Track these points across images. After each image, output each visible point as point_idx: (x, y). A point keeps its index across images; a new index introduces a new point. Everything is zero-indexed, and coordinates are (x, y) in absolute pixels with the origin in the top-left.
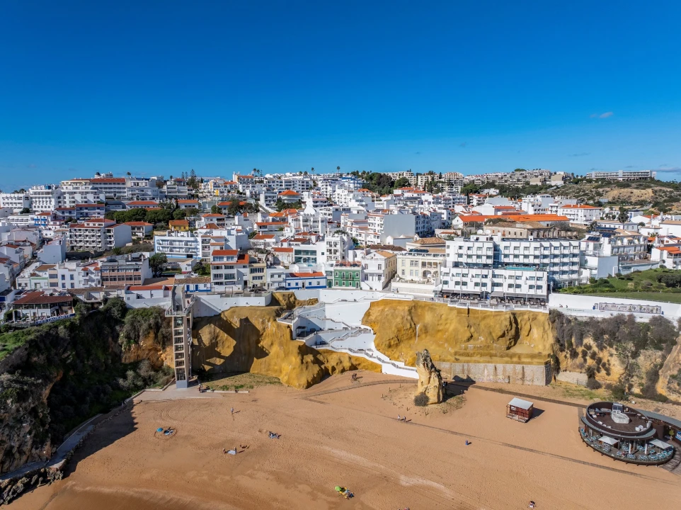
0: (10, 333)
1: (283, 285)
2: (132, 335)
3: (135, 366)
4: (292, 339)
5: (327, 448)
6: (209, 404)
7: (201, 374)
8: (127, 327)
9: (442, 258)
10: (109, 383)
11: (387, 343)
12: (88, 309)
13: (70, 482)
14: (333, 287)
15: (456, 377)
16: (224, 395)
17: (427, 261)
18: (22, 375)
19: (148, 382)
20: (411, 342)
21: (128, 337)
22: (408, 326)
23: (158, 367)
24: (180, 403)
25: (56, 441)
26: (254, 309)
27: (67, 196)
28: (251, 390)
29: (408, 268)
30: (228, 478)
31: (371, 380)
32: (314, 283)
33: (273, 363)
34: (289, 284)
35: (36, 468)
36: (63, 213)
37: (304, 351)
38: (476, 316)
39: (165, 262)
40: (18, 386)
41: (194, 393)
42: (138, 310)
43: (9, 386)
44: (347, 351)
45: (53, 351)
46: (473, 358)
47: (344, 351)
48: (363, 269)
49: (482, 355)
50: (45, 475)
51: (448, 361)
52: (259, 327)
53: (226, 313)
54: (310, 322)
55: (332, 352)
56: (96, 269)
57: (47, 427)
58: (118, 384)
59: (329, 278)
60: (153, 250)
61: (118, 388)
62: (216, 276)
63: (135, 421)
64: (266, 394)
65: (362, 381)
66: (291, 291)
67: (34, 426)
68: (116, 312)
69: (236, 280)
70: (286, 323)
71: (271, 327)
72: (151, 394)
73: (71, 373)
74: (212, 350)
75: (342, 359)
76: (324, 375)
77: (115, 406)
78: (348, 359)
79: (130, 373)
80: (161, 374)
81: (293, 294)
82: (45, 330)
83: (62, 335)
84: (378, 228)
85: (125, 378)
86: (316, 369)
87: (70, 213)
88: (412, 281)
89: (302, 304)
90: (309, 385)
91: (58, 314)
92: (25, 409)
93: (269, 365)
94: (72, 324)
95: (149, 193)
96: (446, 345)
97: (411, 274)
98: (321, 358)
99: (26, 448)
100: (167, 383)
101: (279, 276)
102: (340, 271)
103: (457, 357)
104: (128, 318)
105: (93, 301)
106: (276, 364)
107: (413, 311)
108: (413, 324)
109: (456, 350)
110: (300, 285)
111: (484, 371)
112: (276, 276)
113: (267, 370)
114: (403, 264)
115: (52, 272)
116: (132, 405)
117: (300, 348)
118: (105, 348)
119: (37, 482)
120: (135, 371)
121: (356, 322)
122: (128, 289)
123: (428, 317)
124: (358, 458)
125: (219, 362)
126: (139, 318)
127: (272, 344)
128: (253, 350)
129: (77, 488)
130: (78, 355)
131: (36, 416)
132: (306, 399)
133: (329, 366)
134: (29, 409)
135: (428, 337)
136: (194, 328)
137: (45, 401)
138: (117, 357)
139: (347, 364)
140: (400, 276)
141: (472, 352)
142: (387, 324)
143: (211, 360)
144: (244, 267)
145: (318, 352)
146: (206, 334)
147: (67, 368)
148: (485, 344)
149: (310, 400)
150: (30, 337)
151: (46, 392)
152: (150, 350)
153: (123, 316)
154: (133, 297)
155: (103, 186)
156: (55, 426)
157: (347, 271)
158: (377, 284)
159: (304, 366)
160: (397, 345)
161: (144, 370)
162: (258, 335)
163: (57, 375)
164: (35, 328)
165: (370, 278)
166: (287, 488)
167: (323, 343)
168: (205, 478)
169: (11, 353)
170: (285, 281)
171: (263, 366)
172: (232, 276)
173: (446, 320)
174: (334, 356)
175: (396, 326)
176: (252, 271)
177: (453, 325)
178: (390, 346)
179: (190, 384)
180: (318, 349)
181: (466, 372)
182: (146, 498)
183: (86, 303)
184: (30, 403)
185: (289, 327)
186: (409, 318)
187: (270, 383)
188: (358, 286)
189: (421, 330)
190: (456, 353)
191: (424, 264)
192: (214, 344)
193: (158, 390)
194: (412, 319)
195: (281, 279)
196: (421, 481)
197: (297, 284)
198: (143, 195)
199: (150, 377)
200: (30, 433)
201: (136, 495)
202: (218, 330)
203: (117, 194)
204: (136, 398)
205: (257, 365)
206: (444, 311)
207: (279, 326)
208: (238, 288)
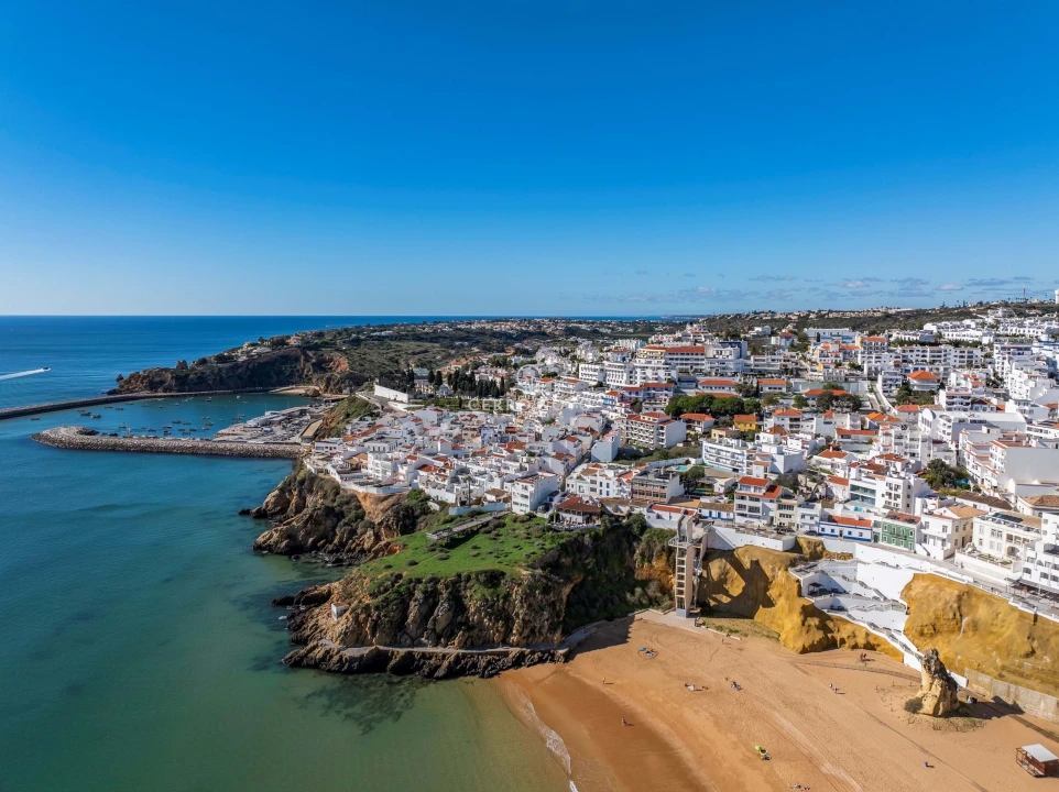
0: (551, 533)
1: (816, 529)
2: (647, 554)
3: (644, 584)
4: (800, 594)
5: (777, 714)
6: (696, 639)
7: (704, 607)
8: (643, 545)
9: (1036, 535)
10: (618, 595)
11: (919, 629)
12: (611, 522)
13: (567, 667)
14: (880, 543)
15: (996, 698)
16: (716, 635)
17: (1014, 535)
18: (551, 572)
19: (653, 603)
20: (953, 637)
21: (642, 555)
22: (951, 616)
23: (665, 590)
24: (672, 631)
25: (566, 633)
26: (768, 552)
27: (638, 370)
28: (744, 638)
29: (987, 537)
30: (677, 706)
31: (882, 667)
32: (855, 533)
33: (777, 616)
34: (823, 529)
35: (548, 648)
36: (630, 393)
37: (808, 612)
38: (1046, 627)
39: (703, 476)
40: (545, 581)
41: (689, 625)
42: (656, 530)
43: (539, 580)
44: (866, 626)
45: (578, 556)
46: (1030, 682)
47: (862, 624)
48: (922, 527)
49: (1043, 681)
50: (553, 655)
51: (988, 674)
52: (769, 574)
53: (740, 550)
54: (832, 581)
55: (847, 622)
56: (628, 481)
57: (561, 619)
58: (625, 598)
59: (875, 530)
60: (700, 456)
61: (624, 600)
62: (740, 506)
63: (629, 635)
64: (757, 646)
65: (870, 665)
66: (819, 538)
67: (551, 616)
68: (635, 529)
69: (760, 514)
70: (796, 576)
71: (780, 575)
72: (652, 615)
73: (590, 578)
74: (720, 586)
75: (857, 633)
76: (829, 644)
77: (620, 617)
78: (864, 634)
79: (638, 590)
80: (667, 598)
81: (821, 543)
82: (575, 536)
83: (586, 543)
84: (999, 464)
85: (633, 593)
86: (819, 635)
87: (637, 393)
88: (989, 558)
89: (831, 556)
90: (804, 651)
91: (587, 522)
92: (547, 601)
93: (774, 617)
94: (597, 534)
95: (731, 366)
96: (994, 653)
97: (991, 546)
98: (831, 625)
99: (544, 631)
100: (671, 607)
101: (812, 518)
102: (890, 526)
103: (1004, 673)
104: (644, 537)
105: (619, 514)
106: (780, 619)
107: (965, 597)
108: (958, 615)
109: (1006, 663)
110: (837, 533)
111: (1039, 702)
112: (807, 518)
113: (772, 622)
114: (981, 531)
115: (593, 478)
116: (632, 620)
117: (804, 607)
118: (622, 561)
119: (547, 659)
120: (643, 589)
121: (894, 593)
122: (651, 507)
123: (982, 612)
124: (799, 733)
125: (725, 600)
126: (655, 538)
127: (780, 595)
128: (761, 598)
129: (570, 673)
130: (597, 563)
131: (554, 608)
132: (792, 663)
133: (838, 637)
134: (550, 602)
135: (976, 637)
136: (705, 559)
137: (564, 598)
138: (631, 571)
139: (861, 641)
140: (977, 545)
141: (1028, 673)
142: (925, 606)
143: (718, 596)
144: (771, 501)
145: (829, 618)
146: (716, 567)
147: (588, 572)
148: (1050, 667)
149: (796, 667)
150: (562, 541)
151: (567, 590)
152: (662, 572)
153: (642, 532)
154: (653, 516)
155: (679, 357)
156: (567, 620)
157: (899, 528)
158: (938, 552)
159: (805, 629)
160: (932, 635)
161: (652, 590)
162: (767, 583)
163: (578, 577)
164: (568, 533)
165: (931, 541)
166: (719, 732)
167: (841, 609)
168: (661, 700)
169: (546, 551)
170: (818, 524)
171: (767, 617)
172: (757, 510)
173: (1003, 621)
174: (849, 627)
175: (934, 612)
176: (781, 507)
177: (1010, 629)
178: (922, 634)
179: (690, 615)
180: (830, 614)
181: (1012, 696)
182: (612, 697)
183: (612, 515)
184: (551, 597)
185: (798, 581)
186: (955, 606)
187: (768, 637)
188: (912, 547)
189: (968, 625)
190: (1003, 668)
191: (1010, 538)
192: (723, 580)
193: (660, 612)
194: (959, 608)
195: (813, 522)
196: (843, 775)
197: (833, 531)
198: (724, 368)
199: (656, 597)
200: (547, 620)
201: (607, 693)
202: (729, 566)
203: (695, 367)
204: (638, 615)
205: (762, 614)
206: (1002, 610)
207: (788, 578)
208: (762, 523)
